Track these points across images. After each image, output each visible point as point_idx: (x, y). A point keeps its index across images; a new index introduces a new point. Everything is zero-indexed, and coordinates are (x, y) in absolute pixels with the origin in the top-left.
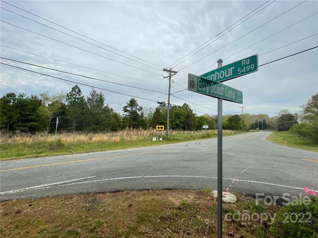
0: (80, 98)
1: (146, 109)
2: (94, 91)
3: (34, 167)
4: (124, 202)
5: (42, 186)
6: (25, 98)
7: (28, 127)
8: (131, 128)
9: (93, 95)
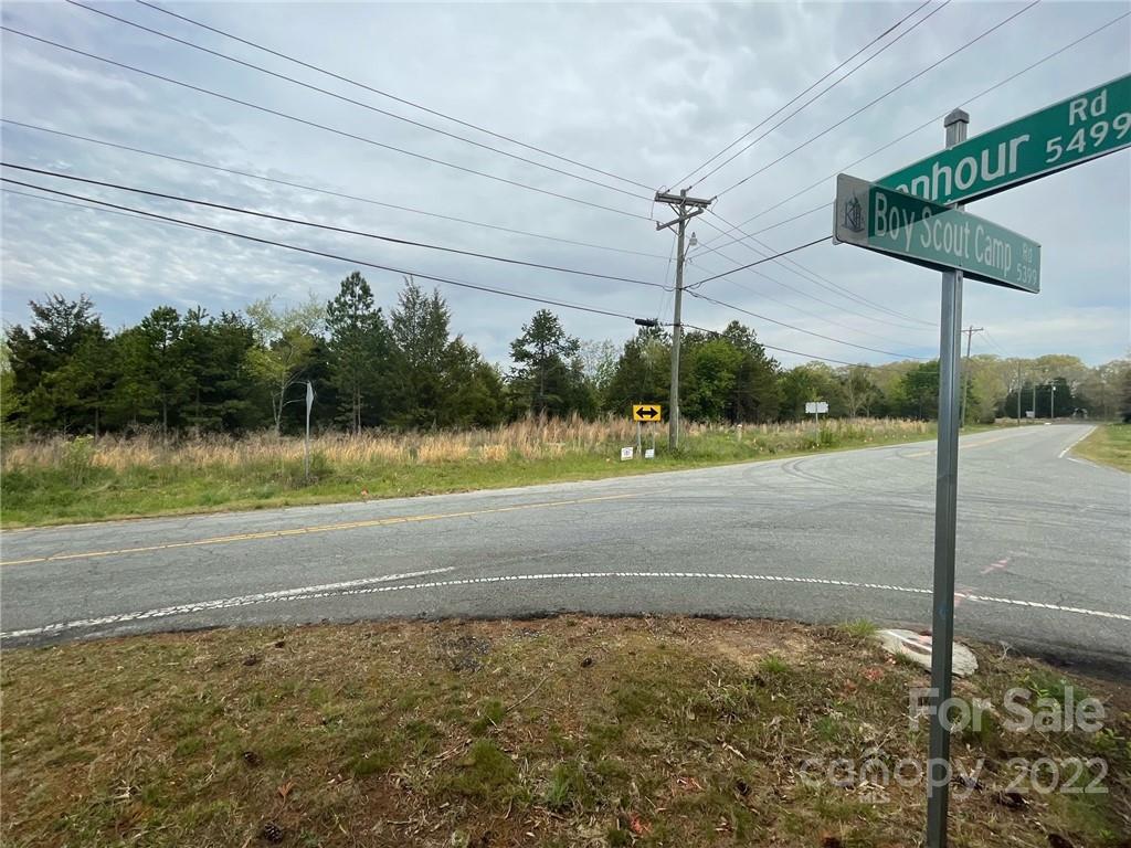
0: (369, 317)
1: (591, 346)
2: (415, 291)
3: (258, 536)
4: (563, 648)
5: (299, 591)
6: (204, 322)
7: (220, 416)
8: (543, 417)
9: (410, 305)
